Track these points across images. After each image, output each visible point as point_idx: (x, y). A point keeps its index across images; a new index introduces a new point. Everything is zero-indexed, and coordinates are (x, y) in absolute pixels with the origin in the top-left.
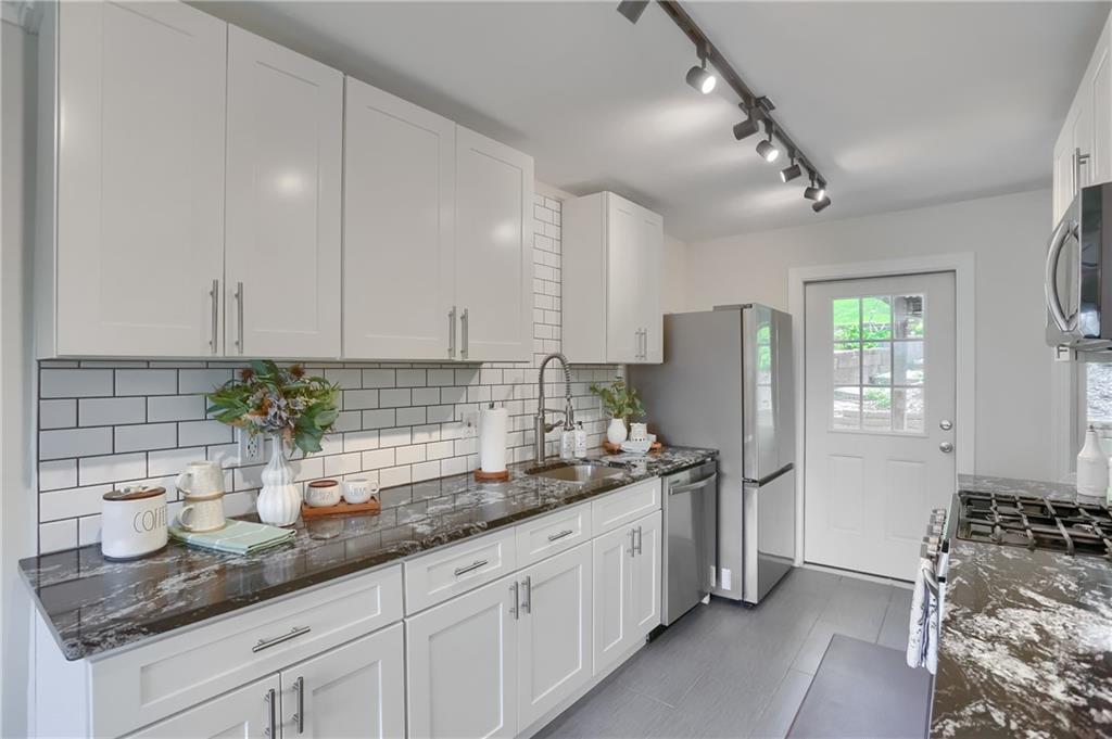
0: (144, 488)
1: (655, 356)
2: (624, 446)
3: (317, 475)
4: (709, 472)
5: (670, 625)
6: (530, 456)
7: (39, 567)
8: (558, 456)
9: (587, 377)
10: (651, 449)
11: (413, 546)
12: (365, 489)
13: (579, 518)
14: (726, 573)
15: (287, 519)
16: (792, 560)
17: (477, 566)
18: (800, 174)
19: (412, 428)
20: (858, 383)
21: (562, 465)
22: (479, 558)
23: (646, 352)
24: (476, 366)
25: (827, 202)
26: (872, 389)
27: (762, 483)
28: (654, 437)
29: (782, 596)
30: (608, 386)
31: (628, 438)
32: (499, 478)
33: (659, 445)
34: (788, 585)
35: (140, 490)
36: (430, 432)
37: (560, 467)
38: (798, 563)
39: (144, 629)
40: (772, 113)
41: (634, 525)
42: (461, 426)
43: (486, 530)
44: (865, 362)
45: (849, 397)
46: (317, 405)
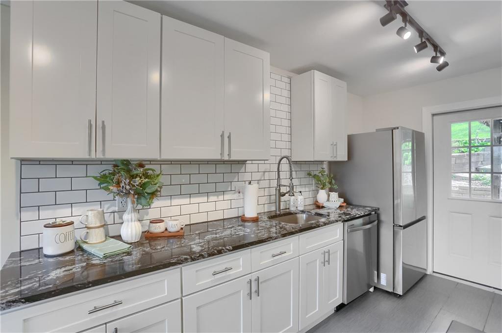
0: (64, 222)
1: (342, 156)
2: (325, 205)
3: (157, 216)
4: (374, 220)
5: (347, 304)
6: (273, 209)
7: (20, 257)
8: (289, 209)
9: (306, 168)
10: (340, 206)
11: (186, 259)
12: (176, 225)
13: (291, 244)
14: (383, 276)
15: (134, 239)
16: (425, 270)
17: (227, 270)
18: (426, 46)
19: (208, 194)
20: (468, 171)
21: (290, 214)
22: (228, 266)
23: (337, 154)
24: (243, 162)
25: (446, 65)
26: (477, 175)
27: (405, 227)
28: (342, 200)
29: (418, 291)
30: (317, 173)
31: (328, 200)
32: (253, 221)
33: (345, 204)
34: (423, 284)
35: (61, 223)
36: (218, 196)
37: (289, 215)
38: (429, 272)
39: (23, 300)
40: (406, 9)
41: (326, 249)
42: (235, 193)
43: (232, 251)
44: (472, 160)
45: (463, 179)
46: (148, 182)
